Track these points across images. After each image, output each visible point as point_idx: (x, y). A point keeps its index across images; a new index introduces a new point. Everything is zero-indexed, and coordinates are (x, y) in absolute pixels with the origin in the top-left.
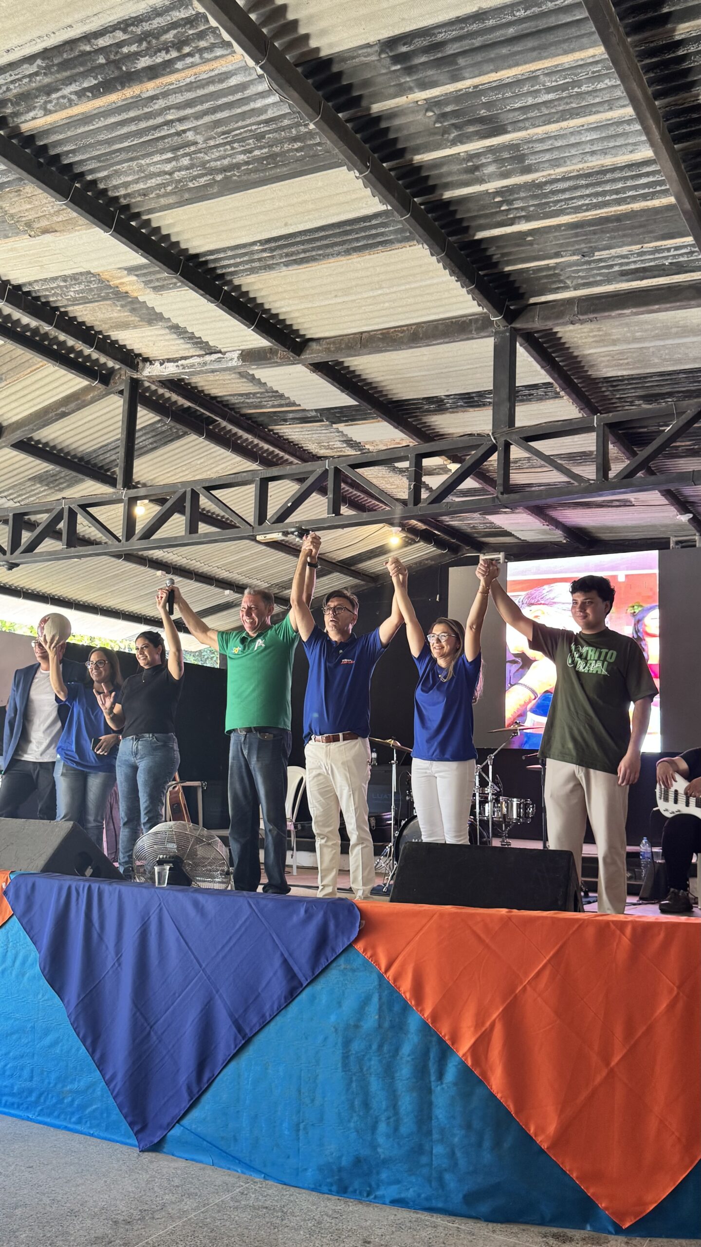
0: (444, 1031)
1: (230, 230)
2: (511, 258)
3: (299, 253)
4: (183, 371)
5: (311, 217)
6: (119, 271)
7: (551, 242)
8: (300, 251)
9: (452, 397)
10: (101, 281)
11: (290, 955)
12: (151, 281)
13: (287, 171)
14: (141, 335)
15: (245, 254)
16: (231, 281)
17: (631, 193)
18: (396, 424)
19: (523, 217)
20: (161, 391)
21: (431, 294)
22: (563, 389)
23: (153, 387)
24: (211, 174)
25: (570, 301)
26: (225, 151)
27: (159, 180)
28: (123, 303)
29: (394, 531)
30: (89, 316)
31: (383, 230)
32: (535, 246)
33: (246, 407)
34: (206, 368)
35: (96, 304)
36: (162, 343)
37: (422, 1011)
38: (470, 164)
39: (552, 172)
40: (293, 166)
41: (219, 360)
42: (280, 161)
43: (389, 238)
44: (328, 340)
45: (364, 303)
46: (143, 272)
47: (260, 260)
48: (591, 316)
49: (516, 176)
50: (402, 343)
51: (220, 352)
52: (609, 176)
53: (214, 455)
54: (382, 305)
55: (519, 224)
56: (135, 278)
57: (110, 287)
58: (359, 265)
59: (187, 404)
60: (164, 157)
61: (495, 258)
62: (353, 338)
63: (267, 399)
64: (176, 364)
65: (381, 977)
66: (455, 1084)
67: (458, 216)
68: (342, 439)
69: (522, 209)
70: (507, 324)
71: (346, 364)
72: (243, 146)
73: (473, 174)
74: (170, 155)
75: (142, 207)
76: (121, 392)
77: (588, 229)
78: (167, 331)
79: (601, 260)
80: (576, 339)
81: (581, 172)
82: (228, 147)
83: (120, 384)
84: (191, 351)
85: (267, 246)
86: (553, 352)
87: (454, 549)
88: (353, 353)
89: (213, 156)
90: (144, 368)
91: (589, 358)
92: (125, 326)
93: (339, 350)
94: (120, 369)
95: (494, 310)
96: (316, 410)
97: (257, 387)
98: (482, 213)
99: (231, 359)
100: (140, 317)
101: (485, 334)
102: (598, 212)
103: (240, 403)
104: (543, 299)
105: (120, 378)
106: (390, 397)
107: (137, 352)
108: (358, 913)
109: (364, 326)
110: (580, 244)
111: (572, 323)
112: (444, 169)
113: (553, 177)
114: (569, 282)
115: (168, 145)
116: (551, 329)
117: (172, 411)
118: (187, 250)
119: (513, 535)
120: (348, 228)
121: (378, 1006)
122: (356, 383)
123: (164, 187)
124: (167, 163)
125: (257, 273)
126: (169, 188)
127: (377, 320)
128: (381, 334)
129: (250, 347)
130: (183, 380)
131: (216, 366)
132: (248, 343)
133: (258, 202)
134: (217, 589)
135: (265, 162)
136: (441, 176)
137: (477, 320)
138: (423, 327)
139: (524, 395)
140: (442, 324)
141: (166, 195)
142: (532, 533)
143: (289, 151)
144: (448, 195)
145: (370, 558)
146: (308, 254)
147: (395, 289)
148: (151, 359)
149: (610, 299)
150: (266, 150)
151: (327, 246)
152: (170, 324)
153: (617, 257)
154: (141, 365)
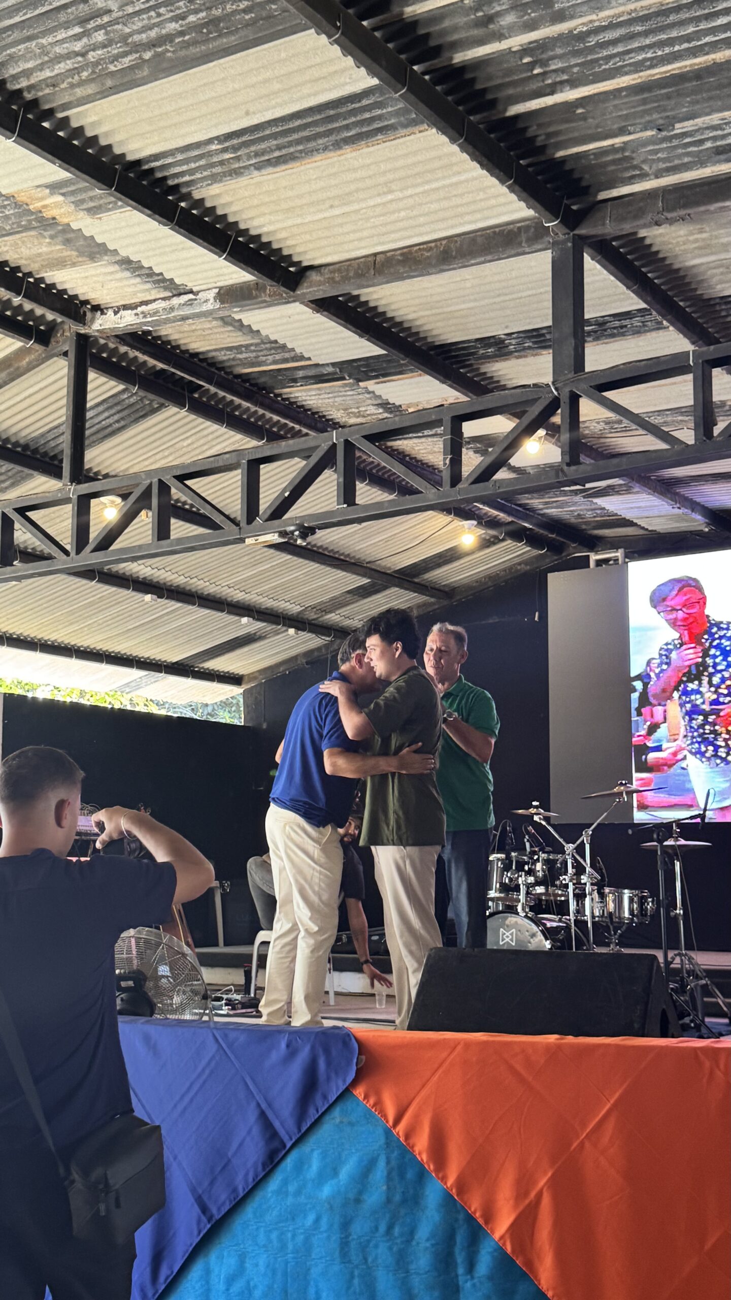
0: (475, 1206)
1: (175, 125)
2: (561, 138)
3: (272, 151)
4: (144, 320)
5: (279, 100)
6: (39, 189)
7: (610, 113)
8: (273, 148)
9: (514, 336)
10: (17, 205)
11: (270, 1105)
12: (82, 201)
13: (236, 40)
14: (83, 275)
15: (200, 157)
16: (189, 194)
17: (708, 39)
18: (442, 378)
19: (567, 81)
20: (123, 349)
21: (462, 195)
22: (663, 316)
23: (112, 346)
24: (137, 52)
25: (650, 195)
26: (149, 18)
27: (69, 64)
28: (52, 232)
29: (466, 526)
30: (11, 253)
31: (379, 112)
32: (590, 120)
33: (238, 365)
34: (173, 314)
35: (18, 236)
36: (114, 284)
37: (444, 1179)
38: (480, 14)
39: (594, 17)
40: (242, 33)
41: (190, 303)
42: (224, 28)
43: (390, 122)
44: (331, 267)
45: (371, 214)
46: (70, 189)
47: (222, 163)
48: (682, 212)
49: (545, 27)
50: (430, 265)
51: (191, 292)
52: (673, 18)
53: (205, 432)
54: (396, 215)
55: (562, 92)
56: (61, 198)
57: (30, 212)
58: (356, 162)
59: (160, 365)
60: (71, 32)
61: (540, 141)
62: (365, 262)
63: (265, 352)
64: (135, 311)
65: (388, 1133)
66: (491, 1278)
67: (479, 86)
68: (376, 402)
69: (562, 70)
70: (567, 231)
71: (363, 299)
72: (172, 11)
73: (487, 27)
74: (77, 30)
75: (53, 101)
76: (65, 354)
77: (658, 92)
78: (117, 267)
79: (684, 135)
80: (670, 246)
81: (633, 15)
82: (153, 13)
83: (64, 342)
84: (153, 292)
85: (227, 144)
86: (643, 266)
87: (556, 548)
88: (365, 283)
89: (135, 28)
90: (93, 320)
91: (695, 271)
92: (61, 263)
93: (346, 279)
94: (62, 322)
95: (547, 213)
96: (334, 365)
97: (249, 337)
98: (507, 80)
99: (206, 301)
100: (77, 250)
101: (540, 247)
102: (669, 67)
103: (229, 360)
104: (615, 193)
105: (63, 335)
106: (429, 340)
107: (82, 298)
108: (356, 1045)
109: (377, 245)
110: (651, 114)
111: (658, 224)
112: (446, 23)
113: (597, 24)
114: (646, 167)
115: (72, 17)
116: (635, 233)
117: (140, 376)
118: (123, 155)
119: (635, 525)
120: (332, 112)
121: (385, 1173)
122: (380, 324)
123: (78, 73)
124: (75, 40)
125: (221, 181)
126: (85, 74)
127: (393, 235)
128: (402, 254)
129: (230, 282)
130: (149, 332)
131: (187, 311)
132: (227, 278)
133: (205, 85)
134: (232, 617)
135: (205, 31)
136: (444, 33)
137: (527, 228)
138: (456, 242)
139: (614, 328)
140: (482, 236)
141: (82, 83)
142: (662, 520)
143: (234, 12)
144: (459, 57)
145: (439, 565)
146: (284, 152)
147: (410, 192)
148: (102, 307)
149: (706, 188)
150: (202, 15)
151: (308, 139)
152: (118, 258)
153: (707, 128)
154: (89, 315)
